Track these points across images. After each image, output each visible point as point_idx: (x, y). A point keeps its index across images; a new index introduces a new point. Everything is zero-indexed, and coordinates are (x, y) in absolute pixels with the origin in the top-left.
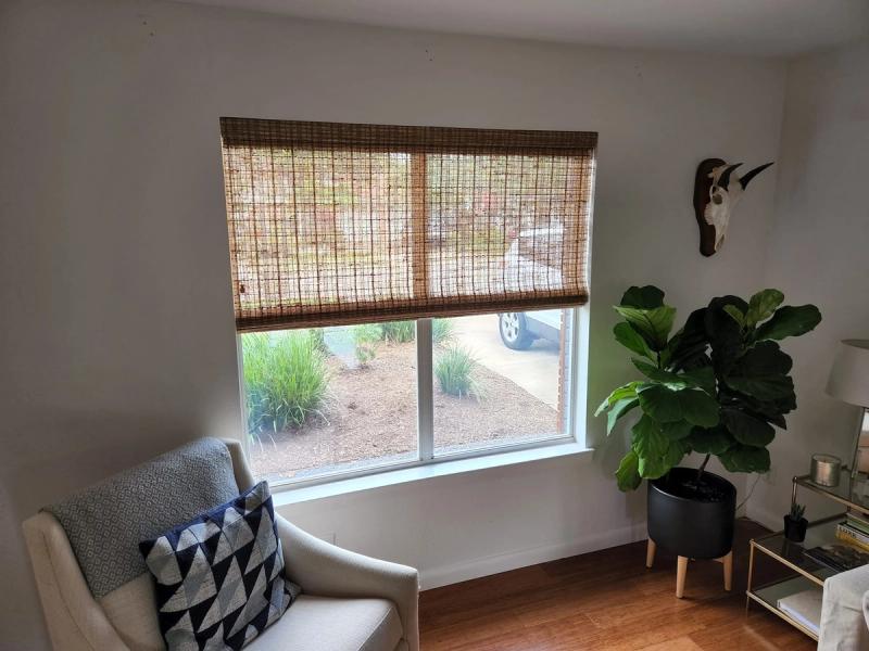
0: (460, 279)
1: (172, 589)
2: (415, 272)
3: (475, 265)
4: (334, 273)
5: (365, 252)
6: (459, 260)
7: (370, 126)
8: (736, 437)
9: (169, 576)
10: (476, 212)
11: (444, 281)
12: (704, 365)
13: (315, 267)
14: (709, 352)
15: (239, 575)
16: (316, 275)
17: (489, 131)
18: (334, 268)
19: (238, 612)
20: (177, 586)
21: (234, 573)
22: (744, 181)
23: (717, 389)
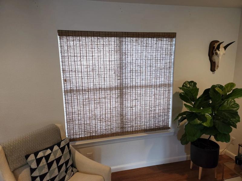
0: (131, 80)
1: (34, 170)
2: (117, 77)
3: (136, 75)
4: (93, 77)
5: (102, 71)
6: (131, 73)
7: (103, 32)
8: (219, 130)
9: (34, 165)
10: (137, 58)
11: (126, 80)
12: (210, 106)
13: (87, 75)
14: (211, 102)
15: (56, 166)
16: (87, 78)
17: (140, 33)
18: (92, 76)
19: (56, 177)
20: (36, 169)
21: (55, 165)
22: (225, 48)
23: (214, 114)
